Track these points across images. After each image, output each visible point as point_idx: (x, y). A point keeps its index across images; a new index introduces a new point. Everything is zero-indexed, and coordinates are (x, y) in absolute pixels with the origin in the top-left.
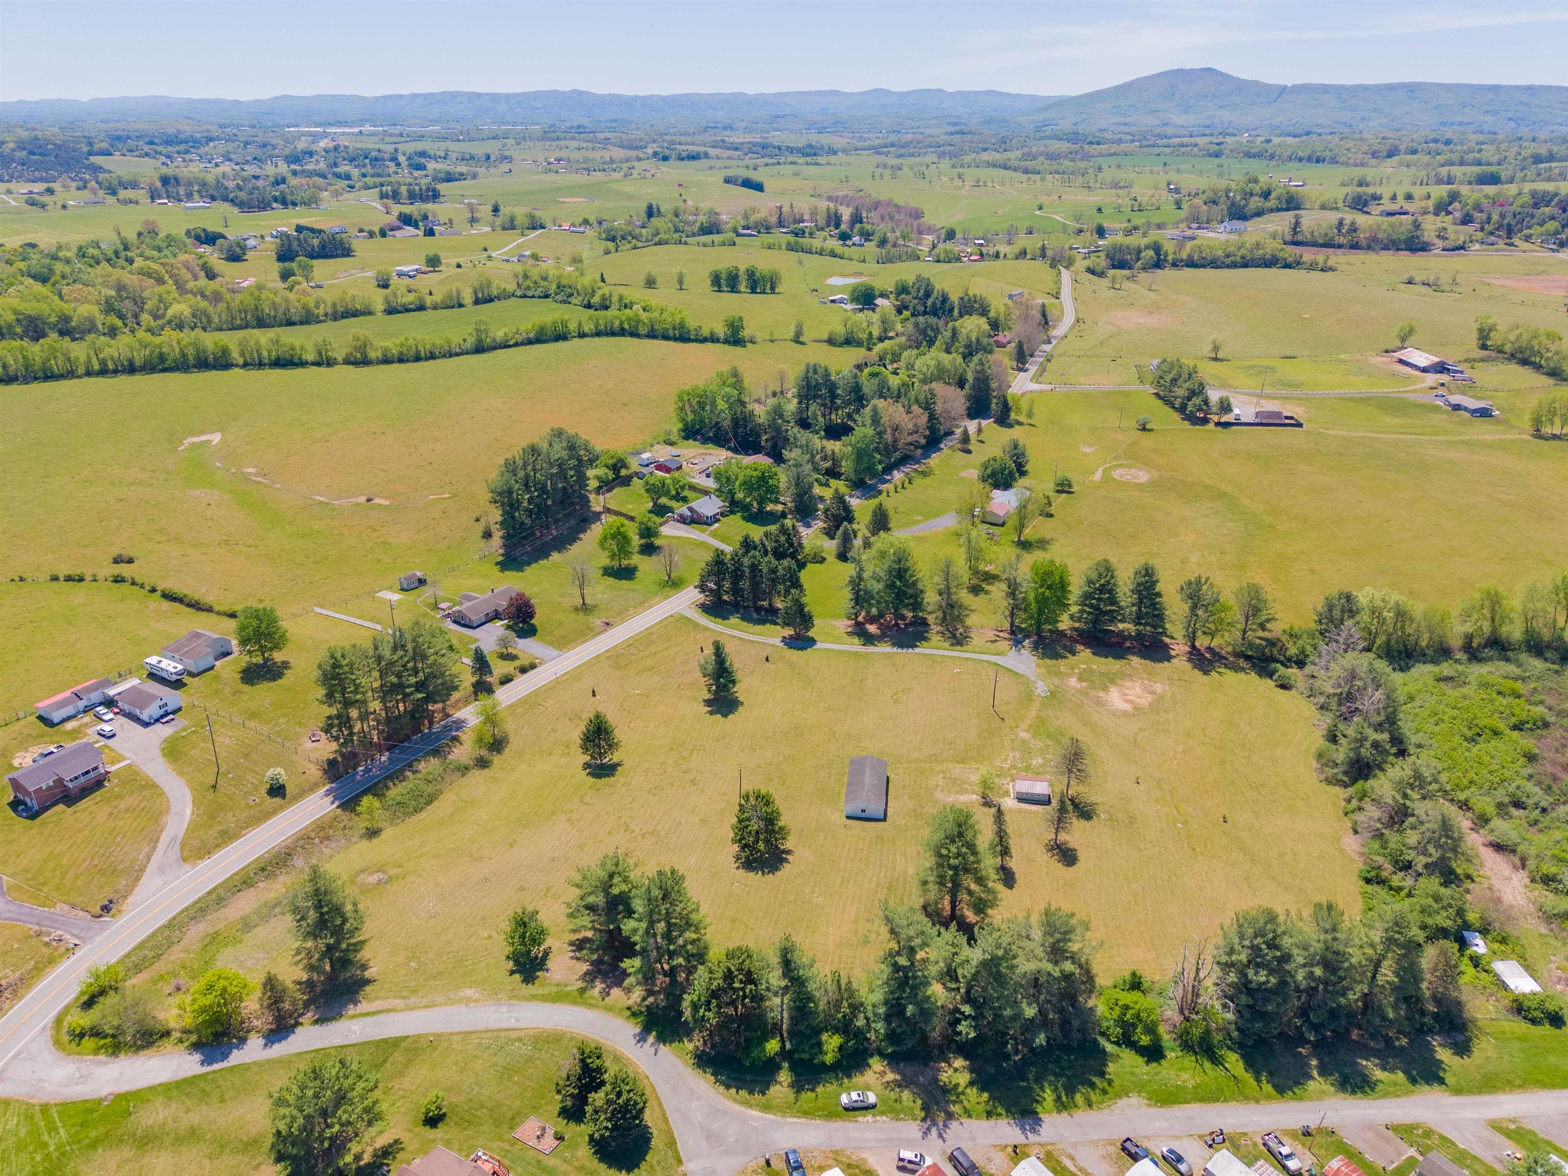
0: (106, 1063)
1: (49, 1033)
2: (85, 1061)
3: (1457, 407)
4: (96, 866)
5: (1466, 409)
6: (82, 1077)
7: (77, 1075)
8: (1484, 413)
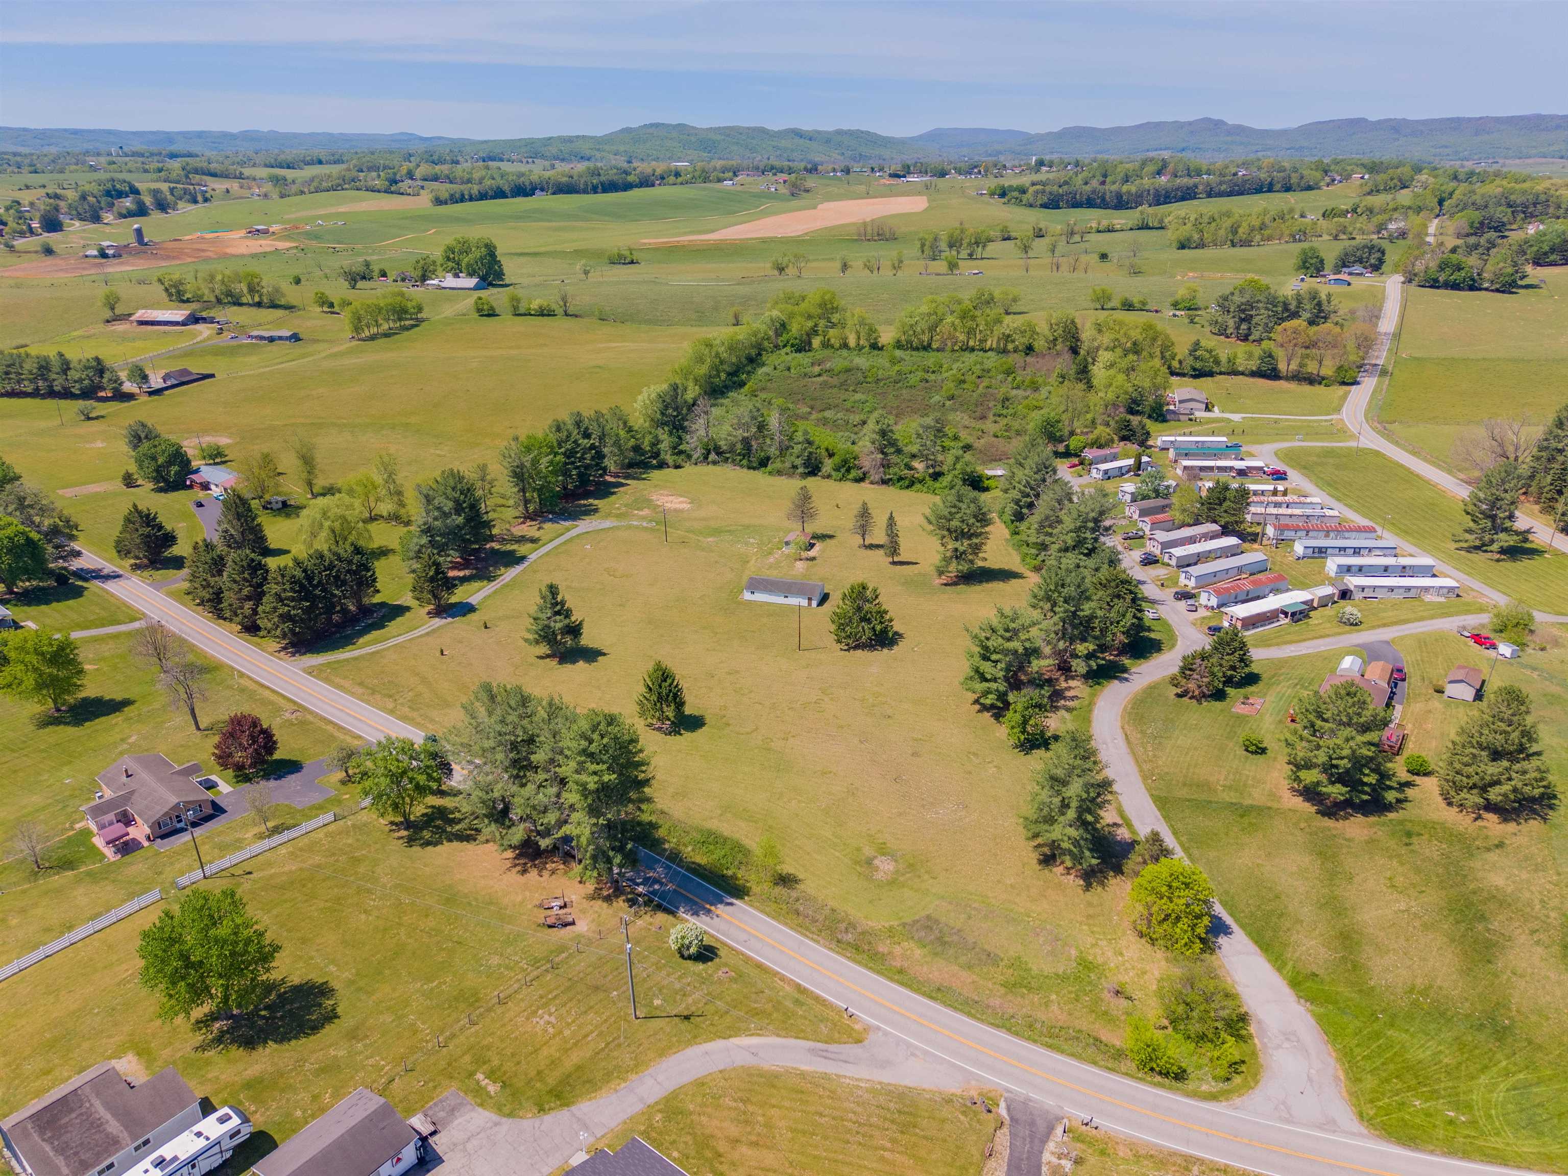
0: (1259, 1022)
1: (1237, 1101)
2: (1264, 1045)
3: (271, 339)
4: (893, 1141)
5: (280, 338)
6: (1288, 1039)
7: (1286, 1045)
8: (295, 338)
